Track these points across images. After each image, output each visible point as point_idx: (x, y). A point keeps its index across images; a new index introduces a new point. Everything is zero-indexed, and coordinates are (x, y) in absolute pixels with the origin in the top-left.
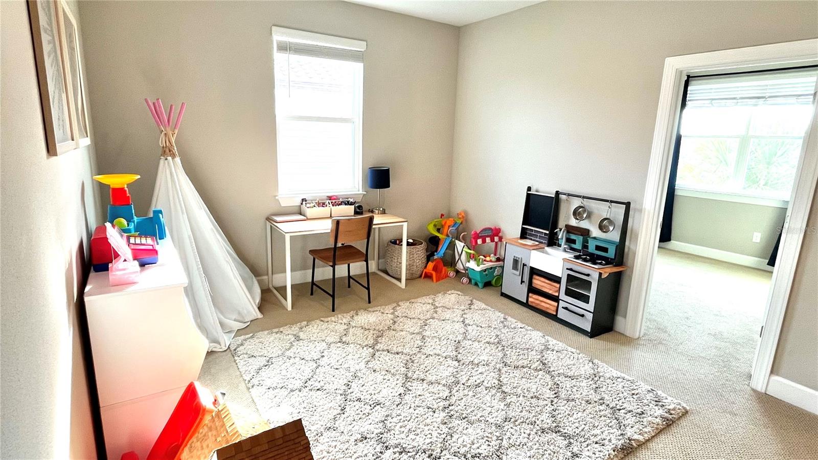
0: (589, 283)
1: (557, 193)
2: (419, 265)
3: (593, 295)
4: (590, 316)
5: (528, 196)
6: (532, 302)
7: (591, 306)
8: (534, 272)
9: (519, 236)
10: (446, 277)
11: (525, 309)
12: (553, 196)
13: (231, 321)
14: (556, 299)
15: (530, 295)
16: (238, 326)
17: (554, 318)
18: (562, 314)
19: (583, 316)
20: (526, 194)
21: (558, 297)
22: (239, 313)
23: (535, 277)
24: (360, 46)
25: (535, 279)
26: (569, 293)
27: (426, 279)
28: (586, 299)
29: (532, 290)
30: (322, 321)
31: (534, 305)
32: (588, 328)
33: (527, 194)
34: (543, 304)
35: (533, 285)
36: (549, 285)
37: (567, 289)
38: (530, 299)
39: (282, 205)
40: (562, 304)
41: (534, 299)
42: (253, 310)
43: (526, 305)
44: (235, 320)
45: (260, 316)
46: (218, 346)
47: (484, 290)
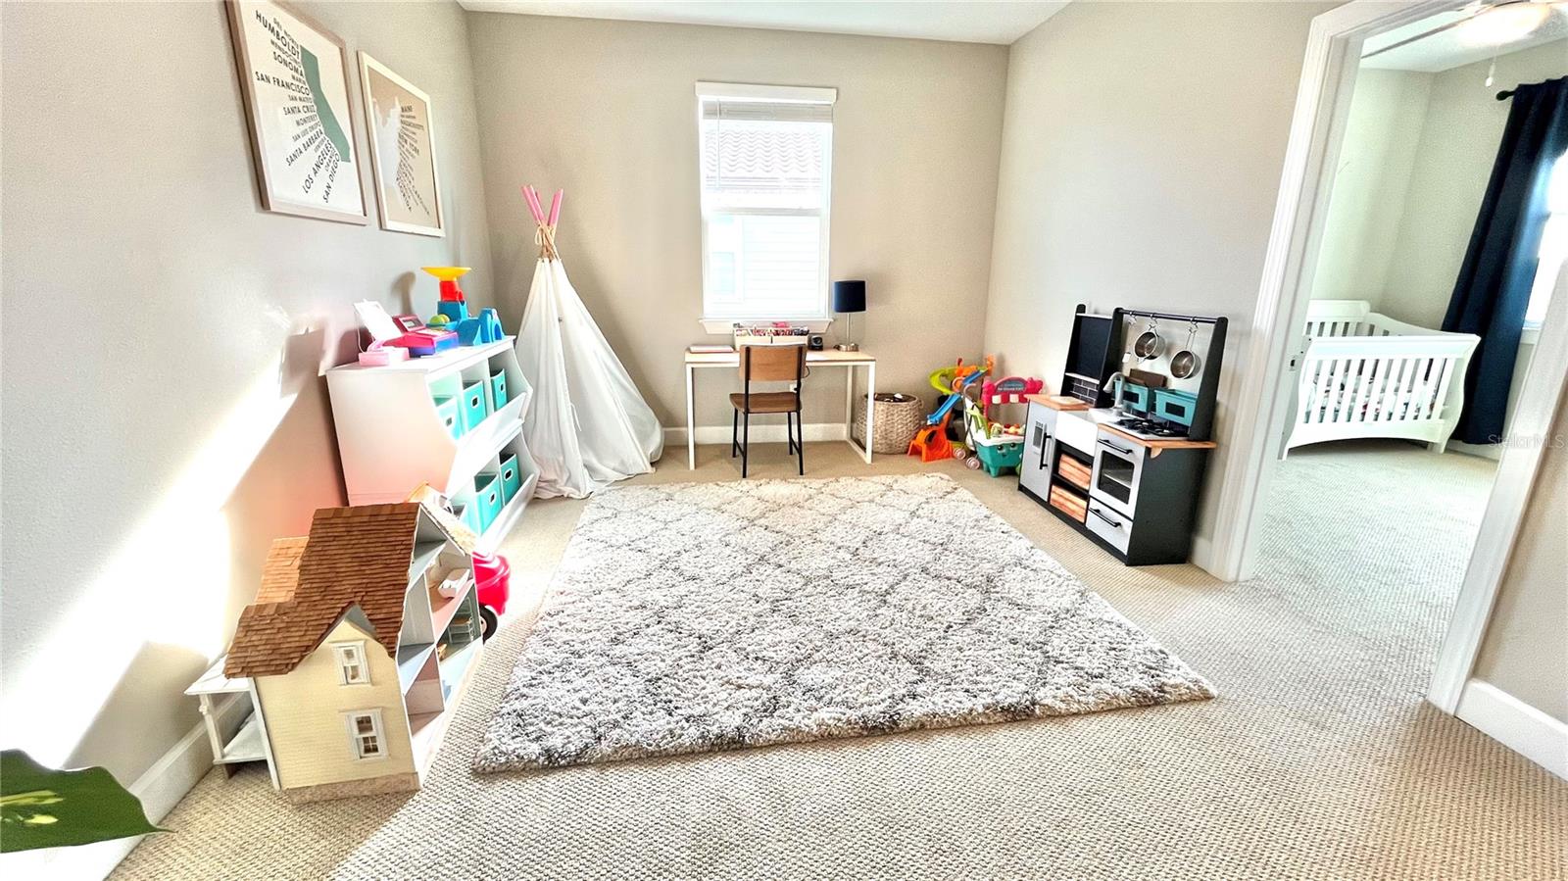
0: (1131, 466)
1: (1119, 313)
2: (903, 432)
3: (1134, 489)
4: (1128, 526)
5: (1078, 321)
6: (1055, 501)
7: (1130, 508)
8: (1062, 449)
9: (1059, 393)
10: (948, 456)
11: (1046, 512)
12: (1111, 318)
13: (608, 470)
14: (1084, 495)
15: (1054, 487)
16: (615, 476)
17: (1081, 527)
18: (1093, 523)
19: (1118, 524)
20: (1074, 318)
21: (1088, 491)
22: (623, 463)
23: (1064, 458)
24: (828, 97)
25: (1065, 462)
26: (1103, 484)
27: (913, 457)
28: (1123, 494)
29: (1058, 480)
30: (717, 485)
31: (1057, 506)
32: (1123, 546)
33: (1077, 317)
34: (1069, 504)
35: (1061, 472)
36: (1080, 472)
37: (1101, 476)
38: (1053, 496)
39: (709, 332)
40: (1094, 504)
41: (1060, 496)
42: (641, 462)
43: (1047, 505)
44: (614, 469)
45: (650, 470)
46: (578, 493)
47: (1000, 480)
